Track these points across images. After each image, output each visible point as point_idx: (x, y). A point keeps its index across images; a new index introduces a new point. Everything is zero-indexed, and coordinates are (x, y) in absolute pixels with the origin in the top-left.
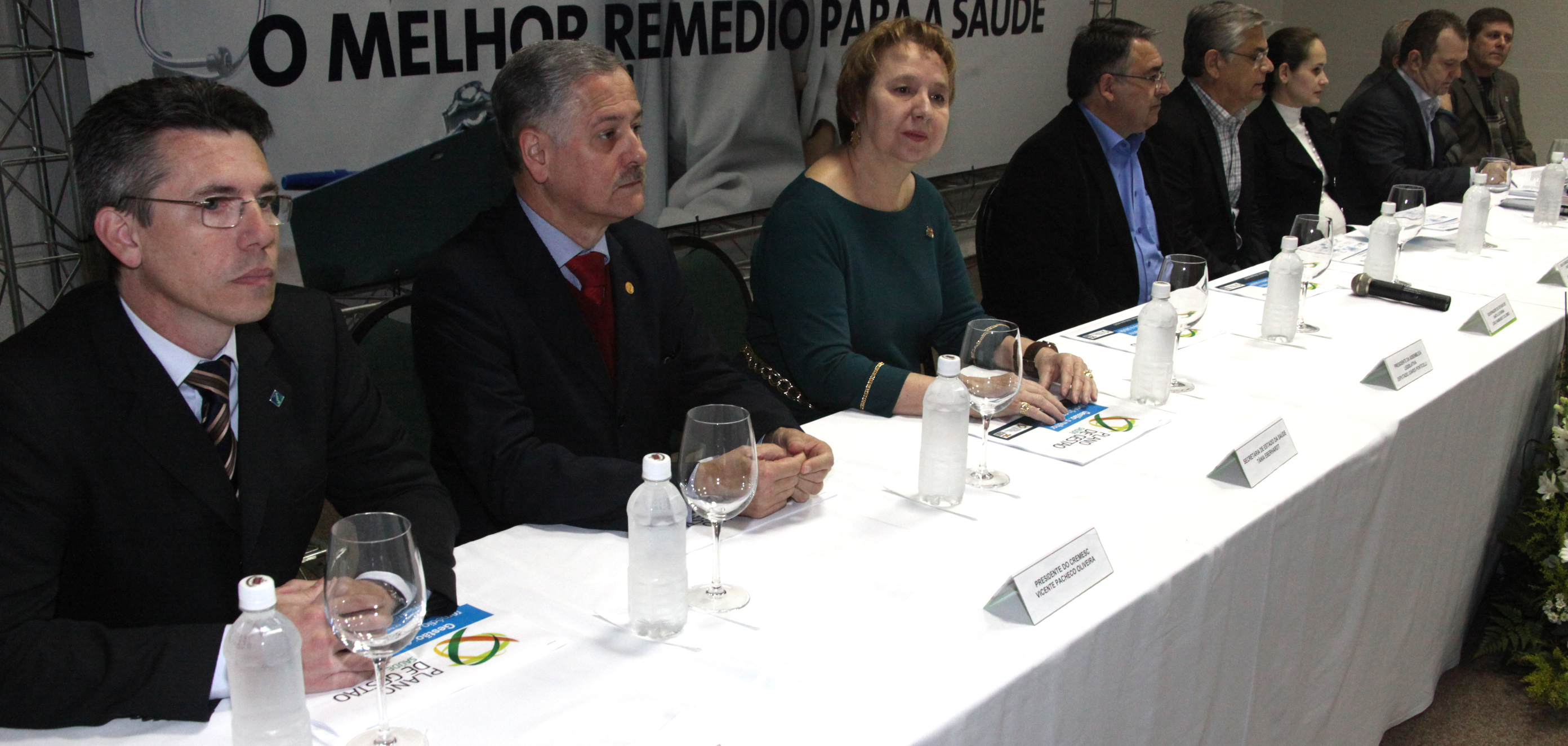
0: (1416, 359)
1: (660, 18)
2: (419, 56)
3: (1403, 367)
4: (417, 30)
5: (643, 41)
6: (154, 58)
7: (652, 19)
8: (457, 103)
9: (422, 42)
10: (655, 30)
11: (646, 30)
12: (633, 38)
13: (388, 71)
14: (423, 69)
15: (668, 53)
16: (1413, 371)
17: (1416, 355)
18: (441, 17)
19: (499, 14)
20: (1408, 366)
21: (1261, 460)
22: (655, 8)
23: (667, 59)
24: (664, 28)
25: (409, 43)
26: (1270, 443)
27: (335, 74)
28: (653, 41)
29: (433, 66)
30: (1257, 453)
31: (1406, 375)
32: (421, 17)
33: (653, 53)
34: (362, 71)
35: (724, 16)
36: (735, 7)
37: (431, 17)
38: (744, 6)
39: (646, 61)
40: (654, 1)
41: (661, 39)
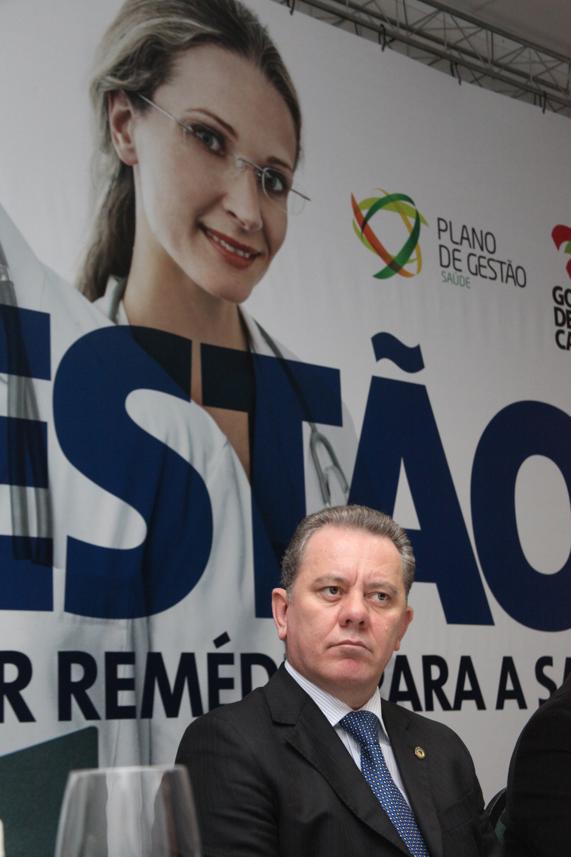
1: (135, 671)
5: (111, 698)
10: (129, 684)
15: (148, 712)
23: (146, 721)
24: (141, 683)
28: (125, 699)
35: (224, 671)
36: (237, 660)
38: (248, 661)
39: (116, 723)
40: (126, 649)
41: (136, 696)
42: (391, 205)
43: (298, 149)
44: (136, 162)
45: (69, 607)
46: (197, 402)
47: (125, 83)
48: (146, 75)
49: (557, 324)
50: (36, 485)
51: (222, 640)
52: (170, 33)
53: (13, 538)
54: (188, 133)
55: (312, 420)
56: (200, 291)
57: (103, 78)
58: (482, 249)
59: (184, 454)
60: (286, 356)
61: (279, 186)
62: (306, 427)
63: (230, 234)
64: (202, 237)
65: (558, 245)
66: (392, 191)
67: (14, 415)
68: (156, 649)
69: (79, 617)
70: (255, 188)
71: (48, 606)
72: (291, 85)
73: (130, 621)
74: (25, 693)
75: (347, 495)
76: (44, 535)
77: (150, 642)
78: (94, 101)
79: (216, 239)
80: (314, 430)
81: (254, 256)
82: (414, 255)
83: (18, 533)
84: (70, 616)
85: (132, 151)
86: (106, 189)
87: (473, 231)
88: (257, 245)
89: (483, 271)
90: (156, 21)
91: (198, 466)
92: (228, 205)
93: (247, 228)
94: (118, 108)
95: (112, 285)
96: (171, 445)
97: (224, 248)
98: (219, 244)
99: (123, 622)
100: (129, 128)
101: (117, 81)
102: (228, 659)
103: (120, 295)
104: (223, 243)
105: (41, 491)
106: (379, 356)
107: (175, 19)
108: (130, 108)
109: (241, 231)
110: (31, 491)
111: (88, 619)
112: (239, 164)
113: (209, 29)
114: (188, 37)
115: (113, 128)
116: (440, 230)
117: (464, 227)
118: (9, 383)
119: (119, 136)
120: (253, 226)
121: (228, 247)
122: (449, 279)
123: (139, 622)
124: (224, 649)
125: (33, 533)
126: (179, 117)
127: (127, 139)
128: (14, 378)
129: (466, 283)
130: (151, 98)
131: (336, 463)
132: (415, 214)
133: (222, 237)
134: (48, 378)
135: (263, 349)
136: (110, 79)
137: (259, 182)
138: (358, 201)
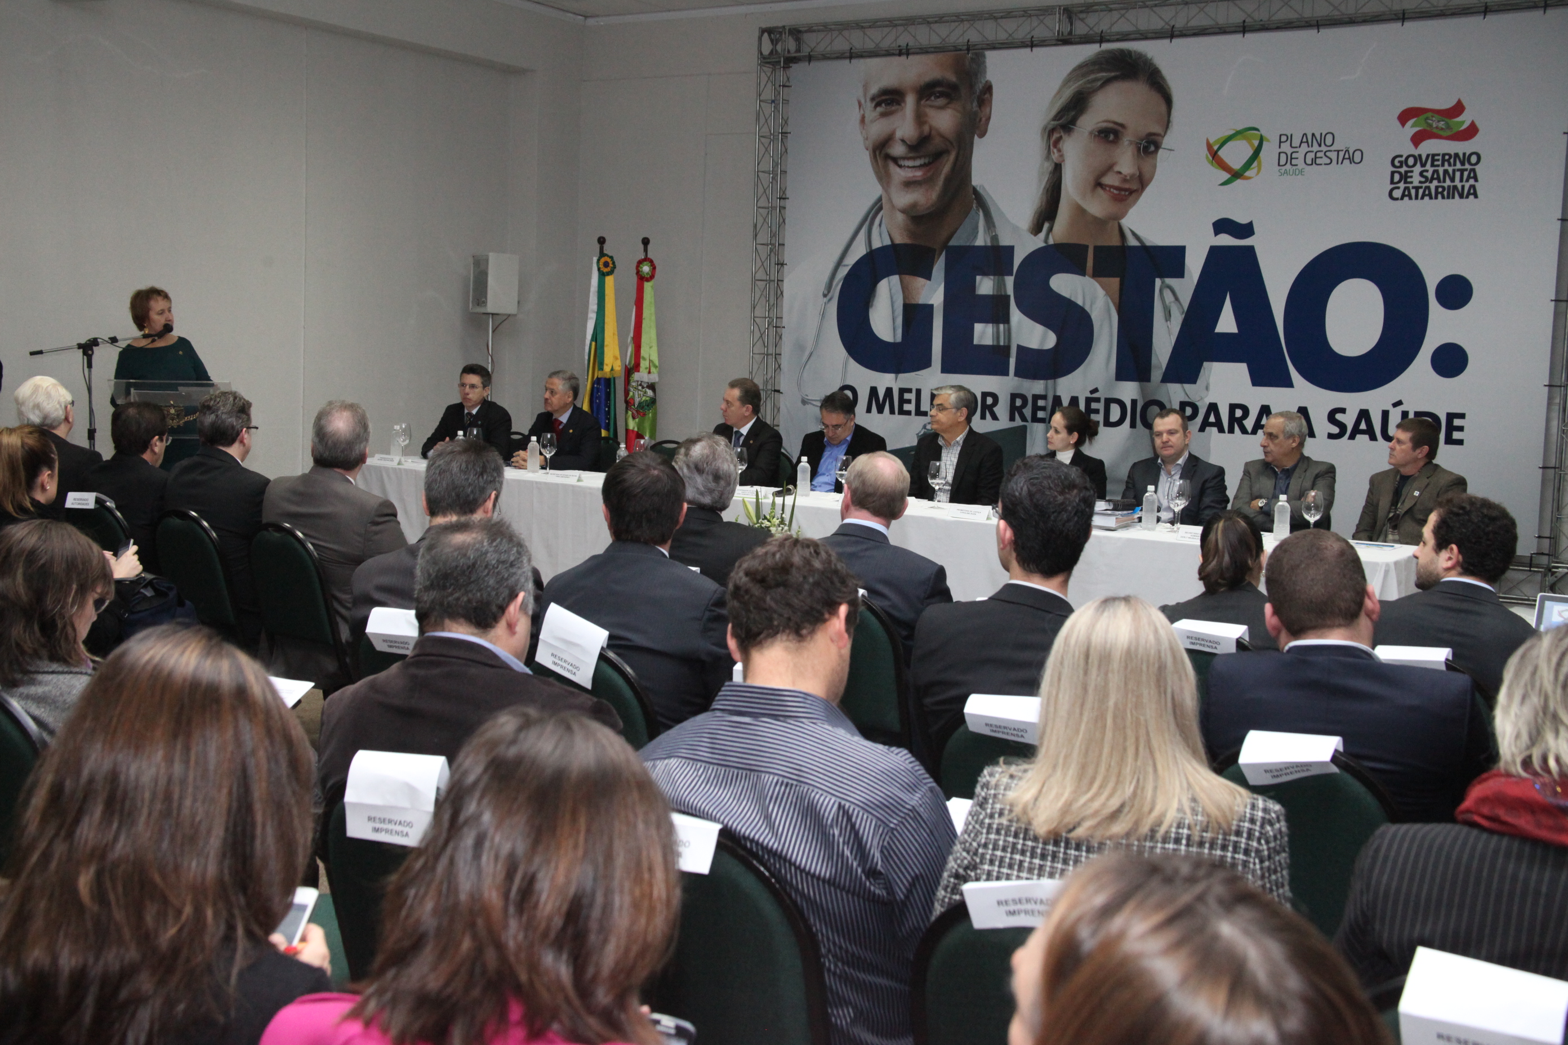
1: (1046, 403)
2: (906, 407)
4: (907, 396)
5: (1034, 414)
7: (1041, 403)
8: (924, 430)
9: (909, 401)
10: (1043, 409)
11: (1036, 408)
12: (1028, 412)
13: (892, 412)
14: (909, 413)
18: (919, 392)
22: (1044, 397)
24: (1049, 408)
25: (902, 401)
27: (869, 410)
28: (1040, 414)
29: (913, 412)
32: (909, 391)
33: (1042, 420)
34: (880, 410)
35: (1094, 406)
36: (1102, 401)
37: (914, 392)
38: (1109, 401)
39: (1036, 424)
40: (1043, 393)
42: (1239, 137)
43: (1169, 121)
44: (1064, 161)
45: (1016, 374)
46: (1089, 276)
47: (1060, 122)
48: (1073, 113)
49: (1392, 182)
50: (1004, 323)
51: (1095, 391)
52: (1089, 86)
53: (992, 347)
54: (1095, 136)
55: (1162, 276)
56: (1095, 219)
57: (1049, 123)
58: (1320, 145)
59: (1080, 302)
60: (1148, 244)
61: (1152, 148)
62: (1158, 282)
63: (1117, 184)
64: (1100, 191)
65: (1403, 124)
66: (1240, 127)
67: (995, 293)
68: (1058, 394)
69: (1021, 379)
70: (1136, 153)
71: (1007, 374)
72: (1167, 85)
73: (1045, 381)
74: (995, 409)
75: (1183, 316)
76: (1006, 344)
77: (1055, 390)
78: (1043, 137)
79: (1108, 189)
80: (1163, 282)
81: (1131, 192)
82: (1255, 164)
83: (995, 343)
84: (1016, 378)
85: (1062, 156)
86: (1046, 179)
87: (1313, 135)
88: (1134, 186)
89: (1318, 161)
90: (1081, 82)
91: (1087, 308)
92: (1117, 168)
93: (1128, 178)
94: (1056, 136)
95: (1046, 226)
96: (1073, 299)
97: (1113, 193)
98: (1110, 191)
99: (1042, 382)
100: (1060, 145)
101: (1056, 123)
102: (1098, 400)
103: (1050, 230)
104: (1112, 190)
105: (1006, 325)
106: (1217, 232)
107: (1092, 76)
108: (1062, 134)
109: (1125, 180)
110: (1001, 326)
111: (1025, 380)
112: (1126, 143)
113: (1113, 74)
114: (1099, 83)
115: (1051, 147)
116: (1280, 142)
117: (1305, 134)
118: (994, 281)
119: (1055, 151)
120: (1132, 176)
121: (1115, 192)
122: (1286, 172)
123: (1050, 382)
124: (1095, 395)
125: (1002, 343)
126: (1089, 129)
127: (1059, 151)
128: (996, 277)
129: (1301, 172)
130: (1074, 125)
131: (1177, 299)
132: (1259, 138)
133: (1111, 187)
134: (1012, 275)
135: (1132, 242)
136: (1053, 123)
137: (1139, 149)
138: (1211, 141)
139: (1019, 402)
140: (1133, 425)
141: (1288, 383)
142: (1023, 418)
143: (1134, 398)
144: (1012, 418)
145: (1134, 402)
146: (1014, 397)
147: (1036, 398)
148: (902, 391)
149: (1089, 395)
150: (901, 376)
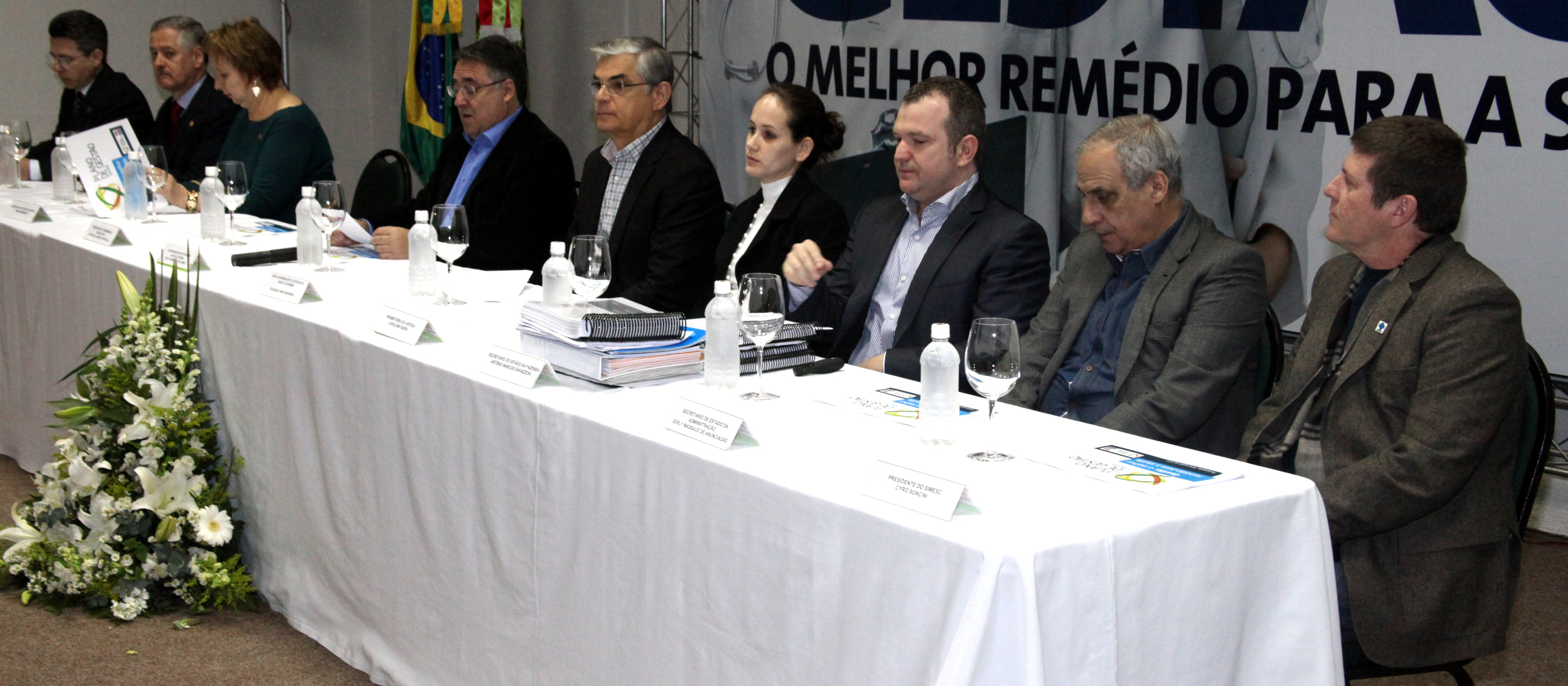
0: (106, 233)
1: (1056, 73)
2: (858, 82)
3: (96, 230)
4: (858, 61)
5: (1037, 94)
6: (726, 64)
7: (1047, 73)
8: (881, 125)
9: (861, 71)
10: (1050, 84)
11: (1041, 84)
12: (1027, 89)
13: (839, 91)
14: (861, 92)
15: (1063, 109)
16: (99, 237)
17: (108, 231)
18: (874, 52)
19: (914, 54)
20: (99, 233)
21: (17, 211)
22: (1051, 62)
23: (1062, 116)
24: (1059, 83)
25: (852, 71)
26: (25, 209)
28: (1047, 95)
29: (867, 92)
30: (18, 207)
31: (94, 236)
32: (862, 52)
33: (1047, 108)
34: (824, 89)
35: (1129, 78)
37: (867, 53)
38: (1154, 68)
39: (1040, 116)
40: (1050, 54)
41: (1055, 95)
45: (1010, 20)
51: (1130, 48)
68: (1073, 56)
69: (1017, 27)
71: (996, 18)
73: (1054, 30)
77: (1068, 48)
84: (1011, 26)
99: (1048, 31)
102: (1133, 66)
111: (1024, 28)
123: (1061, 31)
124: (1131, 57)
139: (1014, 73)
140: (1191, 118)
141: (1470, 26)
142: (1022, 105)
143: (1194, 62)
144: (1005, 105)
145: (1193, 69)
146: (1008, 60)
147: (1041, 62)
148: (855, 52)
149: (1121, 58)
150: (851, 24)
